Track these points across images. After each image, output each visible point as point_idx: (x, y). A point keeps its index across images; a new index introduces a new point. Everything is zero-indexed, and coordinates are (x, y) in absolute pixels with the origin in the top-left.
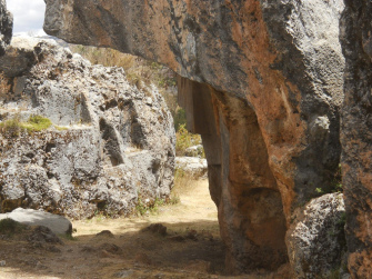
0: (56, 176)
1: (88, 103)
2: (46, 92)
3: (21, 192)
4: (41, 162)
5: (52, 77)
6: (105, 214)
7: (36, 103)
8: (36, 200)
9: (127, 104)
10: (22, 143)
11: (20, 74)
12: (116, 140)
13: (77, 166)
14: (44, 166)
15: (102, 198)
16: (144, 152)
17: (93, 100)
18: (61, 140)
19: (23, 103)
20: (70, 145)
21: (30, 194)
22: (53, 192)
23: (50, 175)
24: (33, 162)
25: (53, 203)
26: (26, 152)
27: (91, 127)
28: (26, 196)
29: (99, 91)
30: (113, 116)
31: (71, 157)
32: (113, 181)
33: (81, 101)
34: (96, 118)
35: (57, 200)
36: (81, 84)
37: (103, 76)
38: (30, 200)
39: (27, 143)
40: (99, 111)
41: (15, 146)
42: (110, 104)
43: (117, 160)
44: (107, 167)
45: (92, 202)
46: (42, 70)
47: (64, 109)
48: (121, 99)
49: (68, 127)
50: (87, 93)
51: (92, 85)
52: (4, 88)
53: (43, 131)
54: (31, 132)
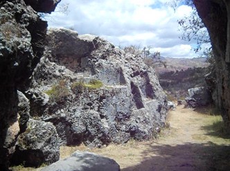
0: (106, 117)
1: (124, 73)
2: (100, 66)
3: (84, 128)
4: (96, 108)
5: (103, 57)
6: (135, 139)
7: (94, 73)
8: (93, 133)
9: (145, 74)
10: (84, 97)
11: (85, 56)
12: (139, 94)
13: (119, 110)
14: (98, 111)
15: (133, 130)
16: (154, 100)
17: (127, 72)
18: (109, 95)
19: (86, 73)
20: (114, 98)
21: (89, 129)
22: (104, 128)
23: (102, 117)
24: (91, 108)
25: (104, 135)
26: (87, 102)
27: (126, 87)
28: (87, 130)
29: (130, 66)
31: (115, 105)
32: (139, 118)
33: (120, 71)
34: (128, 81)
35: (106, 131)
36: (120, 62)
37: (131, 58)
38: (90, 133)
39: (86, 96)
40: (130, 77)
41: (80, 98)
42: (136, 74)
43: (140, 105)
44: (135, 110)
45: (128, 132)
46: (98, 53)
47: (110, 76)
48: (141, 71)
49: (112, 86)
50: (123, 68)
51: (126, 63)
52: (76, 64)
53: (97, 89)
54: (90, 90)
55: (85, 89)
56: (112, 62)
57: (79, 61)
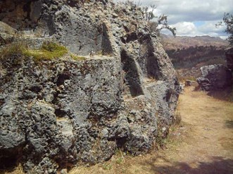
0: (69, 115)
1: (110, 34)
2: (64, 18)
3: (20, 137)
4: (49, 97)
7: (53, 30)
8: (39, 148)
10: (24, 74)
12: (136, 71)
13: (96, 100)
14: (54, 102)
15: (123, 135)
16: (159, 82)
17: (115, 32)
18: (77, 71)
19: (39, 30)
20: (88, 77)
21: (32, 140)
22: (61, 138)
23: (60, 113)
25: (62, 151)
26: (30, 85)
27: (112, 58)
28: (27, 142)
29: (121, 23)
30: (133, 48)
31: (89, 90)
32: (134, 114)
33: (102, 31)
34: (117, 49)
35: (67, 144)
36: (103, 14)
37: (124, 11)
38: (32, 148)
39: (29, 73)
40: (120, 42)
41: (16, 77)
42: (131, 37)
43: (136, 90)
44: (127, 99)
45: (112, 139)
47: (84, 40)
48: (141, 34)
49: (88, 57)
50: (108, 24)
51: (114, 17)
52: (20, 13)
53: (53, 60)
54: (38, 61)
55: (27, 59)
56: (87, 13)
57: (27, 9)
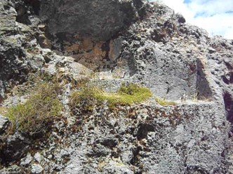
1: (207, 72)
2: (147, 55)
4: (127, 155)
5: (157, 37)
7: (133, 69)
11: (115, 35)
13: (192, 162)
14: (134, 161)
17: (214, 69)
18: (164, 121)
19: (118, 71)
20: (180, 128)
24: (114, 155)
26: (102, 137)
27: (212, 103)
29: (221, 59)
31: (181, 147)
33: (196, 69)
34: (218, 91)
36: (196, 49)
40: (222, 82)
41: (86, 127)
46: (145, 28)
47: (173, 79)
49: (179, 102)
50: (204, 60)
51: (211, 52)
52: (98, 53)
53: (133, 105)
54: (114, 106)
55: (100, 103)
56: (178, 49)
57: (106, 48)
